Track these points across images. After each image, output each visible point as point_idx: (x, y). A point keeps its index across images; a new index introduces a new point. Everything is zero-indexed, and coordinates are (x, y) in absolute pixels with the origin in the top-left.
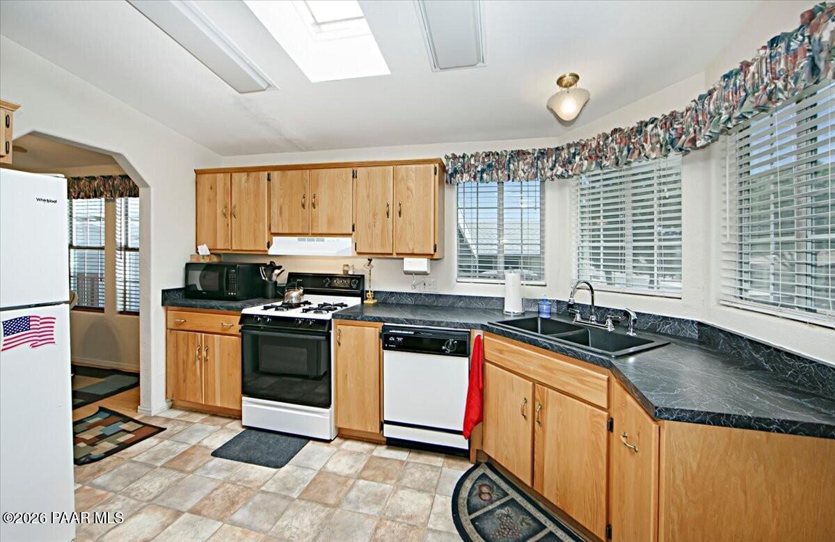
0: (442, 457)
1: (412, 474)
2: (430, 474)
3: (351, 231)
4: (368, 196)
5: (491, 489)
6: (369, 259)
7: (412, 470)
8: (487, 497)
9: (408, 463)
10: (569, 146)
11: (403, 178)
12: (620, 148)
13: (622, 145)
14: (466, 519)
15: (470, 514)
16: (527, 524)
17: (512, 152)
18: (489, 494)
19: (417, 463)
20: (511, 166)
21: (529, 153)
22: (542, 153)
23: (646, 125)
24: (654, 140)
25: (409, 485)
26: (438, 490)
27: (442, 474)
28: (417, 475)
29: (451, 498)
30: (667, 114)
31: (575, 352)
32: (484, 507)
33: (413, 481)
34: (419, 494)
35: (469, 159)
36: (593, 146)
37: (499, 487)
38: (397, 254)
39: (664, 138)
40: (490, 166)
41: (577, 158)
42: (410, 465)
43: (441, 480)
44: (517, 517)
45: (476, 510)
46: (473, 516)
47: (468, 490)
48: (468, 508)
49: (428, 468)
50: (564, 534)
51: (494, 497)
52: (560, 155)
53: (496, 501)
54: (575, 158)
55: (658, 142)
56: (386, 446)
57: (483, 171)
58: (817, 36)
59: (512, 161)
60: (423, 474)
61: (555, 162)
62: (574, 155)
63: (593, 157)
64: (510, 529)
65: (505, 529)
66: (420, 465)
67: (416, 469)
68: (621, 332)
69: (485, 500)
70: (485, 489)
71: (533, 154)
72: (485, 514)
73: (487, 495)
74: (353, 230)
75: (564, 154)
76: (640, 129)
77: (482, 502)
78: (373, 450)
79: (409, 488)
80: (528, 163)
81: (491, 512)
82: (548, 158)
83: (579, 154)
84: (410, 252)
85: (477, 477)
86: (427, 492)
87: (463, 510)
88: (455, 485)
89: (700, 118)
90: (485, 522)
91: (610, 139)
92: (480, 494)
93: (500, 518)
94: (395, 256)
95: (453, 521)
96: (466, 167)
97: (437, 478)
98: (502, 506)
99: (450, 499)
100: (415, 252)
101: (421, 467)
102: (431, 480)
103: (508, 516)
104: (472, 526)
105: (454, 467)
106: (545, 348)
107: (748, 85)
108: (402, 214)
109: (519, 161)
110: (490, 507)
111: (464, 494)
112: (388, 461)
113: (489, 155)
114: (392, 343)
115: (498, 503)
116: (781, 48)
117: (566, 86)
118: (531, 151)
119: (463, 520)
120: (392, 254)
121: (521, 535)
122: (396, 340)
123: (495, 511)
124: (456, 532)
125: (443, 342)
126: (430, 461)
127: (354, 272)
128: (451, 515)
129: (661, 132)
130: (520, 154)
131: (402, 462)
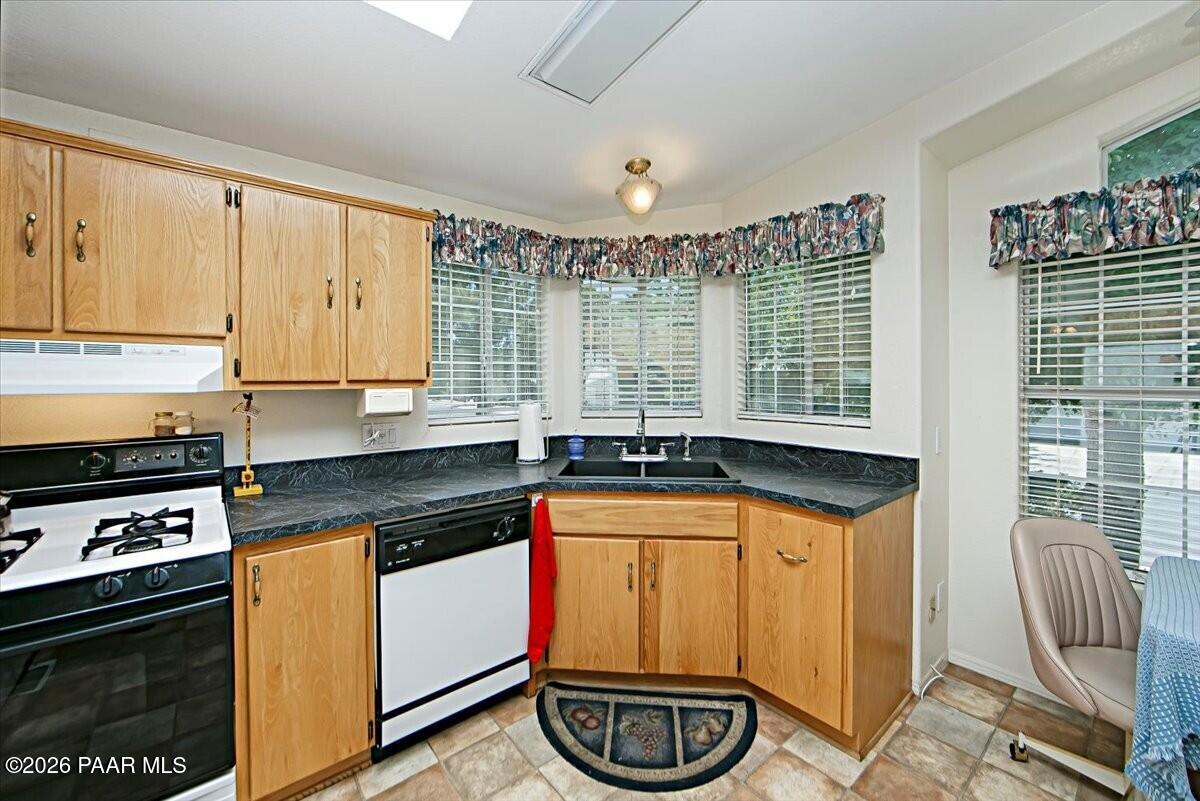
0: (486, 718)
1: (475, 771)
2: (499, 752)
3: (222, 330)
4: (276, 255)
5: (586, 710)
6: (245, 396)
7: (468, 766)
8: (593, 723)
9: (447, 762)
10: (592, 241)
11: (363, 232)
12: (655, 257)
13: (658, 255)
14: (604, 764)
15: (601, 755)
16: (656, 717)
17: (523, 230)
18: (590, 717)
19: (460, 752)
20: (522, 250)
21: (542, 238)
22: (557, 242)
23: (681, 240)
24: (691, 257)
25: (489, 790)
26: (535, 763)
27: (514, 738)
28: (483, 766)
29: (560, 757)
30: (701, 234)
31: (703, 487)
32: (604, 735)
33: (487, 779)
34: (518, 789)
35: (463, 227)
36: (625, 249)
37: (592, 702)
38: (349, 382)
39: (699, 259)
40: (493, 244)
41: (604, 259)
42: (455, 762)
43: (522, 747)
44: (642, 718)
45: (602, 747)
46: (607, 754)
47: (568, 732)
48: (592, 750)
49: (484, 746)
50: (689, 701)
51: (599, 715)
52: (580, 250)
53: (606, 718)
54: (601, 258)
55: (694, 260)
56: (375, 767)
57: (483, 250)
58: (865, 216)
59: (522, 244)
60: (489, 759)
61: (573, 257)
62: (600, 254)
63: (624, 261)
64: (651, 736)
65: (646, 740)
66: (470, 751)
67: (469, 760)
68: (676, 459)
69: (596, 728)
70: (582, 716)
71: (548, 240)
72: (613, 741)
73: (590, 720)
74: (230, 329)
75: (585, 249)
76: (676, 241)
77: (595, 731)
78: (358, 792)
79: (494, 793)
80: (541, 251)
81: (616, 735)
82: (564, 250)
83: (605, 254)
84: (381, 378)
85: (557, 709)
86: (526, 774)
87: (589, 757)
88: (545, 738)
89: (741, 248)
90: (625, 750)
91: (644, 245)
92: (583, 724)
93: (630, 734)
94: (343, 385)
95: (594, 781)
96: (459, 237)
97: (513, 749)
98: (617, 720)
99: (561, 759)
100: (391, 378)
101: (475, 753)
102: (509, 757)
103: (634, 725)
104: (619, 767)
105: (516, 719)
106: (662, 491)
107: (802, 234)
108: (362, 304)
109: (531, 246)
110: (610, 730)
111: (569, 740)
112: (408, 786)
113: (491, 227)
114: (403, 554)
115: (610, 719)
116: (833, 213)
117: (636, 173)
118: (545, 236)
119: (603, 768)
120: (337, 382)
121: (665, 733)
122: (411, 546)
123: (618, 730)
124: (613, 789)
125: (492, 526)
126: (477, 734)
127: (193, 429)
128: (585, 776)
129: (697, 251)
130: (532, 236)
131: (434, 768)
